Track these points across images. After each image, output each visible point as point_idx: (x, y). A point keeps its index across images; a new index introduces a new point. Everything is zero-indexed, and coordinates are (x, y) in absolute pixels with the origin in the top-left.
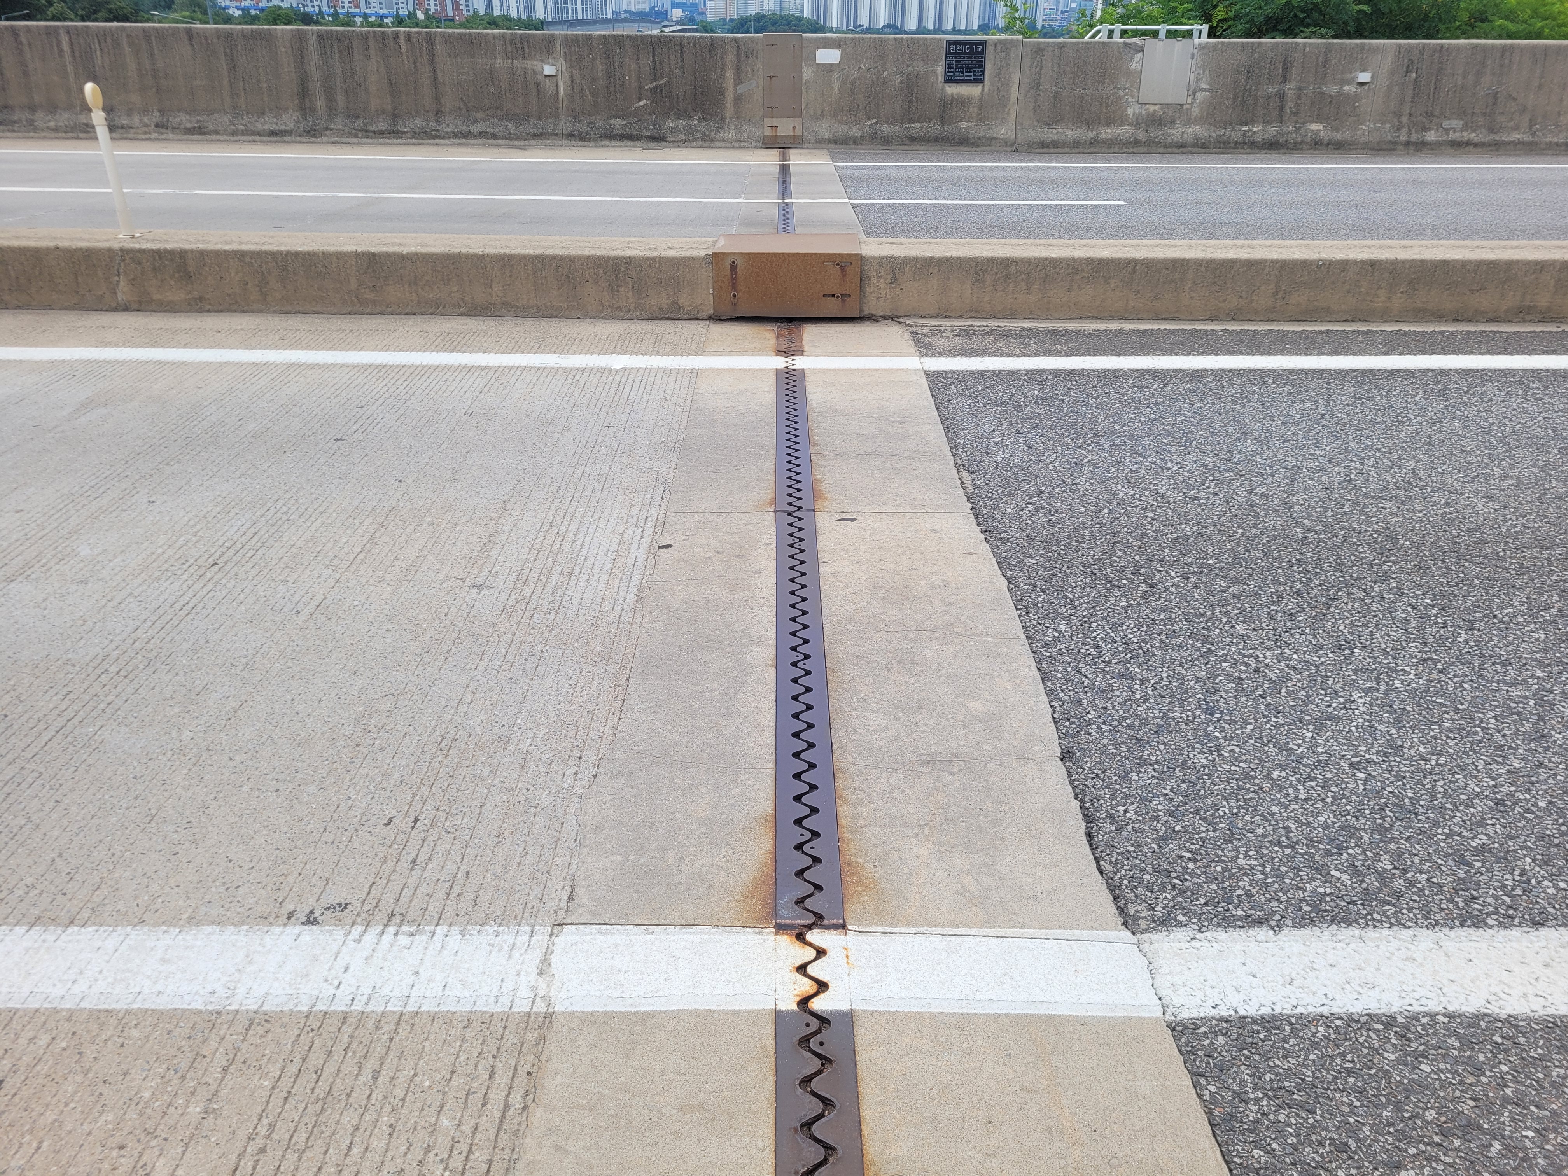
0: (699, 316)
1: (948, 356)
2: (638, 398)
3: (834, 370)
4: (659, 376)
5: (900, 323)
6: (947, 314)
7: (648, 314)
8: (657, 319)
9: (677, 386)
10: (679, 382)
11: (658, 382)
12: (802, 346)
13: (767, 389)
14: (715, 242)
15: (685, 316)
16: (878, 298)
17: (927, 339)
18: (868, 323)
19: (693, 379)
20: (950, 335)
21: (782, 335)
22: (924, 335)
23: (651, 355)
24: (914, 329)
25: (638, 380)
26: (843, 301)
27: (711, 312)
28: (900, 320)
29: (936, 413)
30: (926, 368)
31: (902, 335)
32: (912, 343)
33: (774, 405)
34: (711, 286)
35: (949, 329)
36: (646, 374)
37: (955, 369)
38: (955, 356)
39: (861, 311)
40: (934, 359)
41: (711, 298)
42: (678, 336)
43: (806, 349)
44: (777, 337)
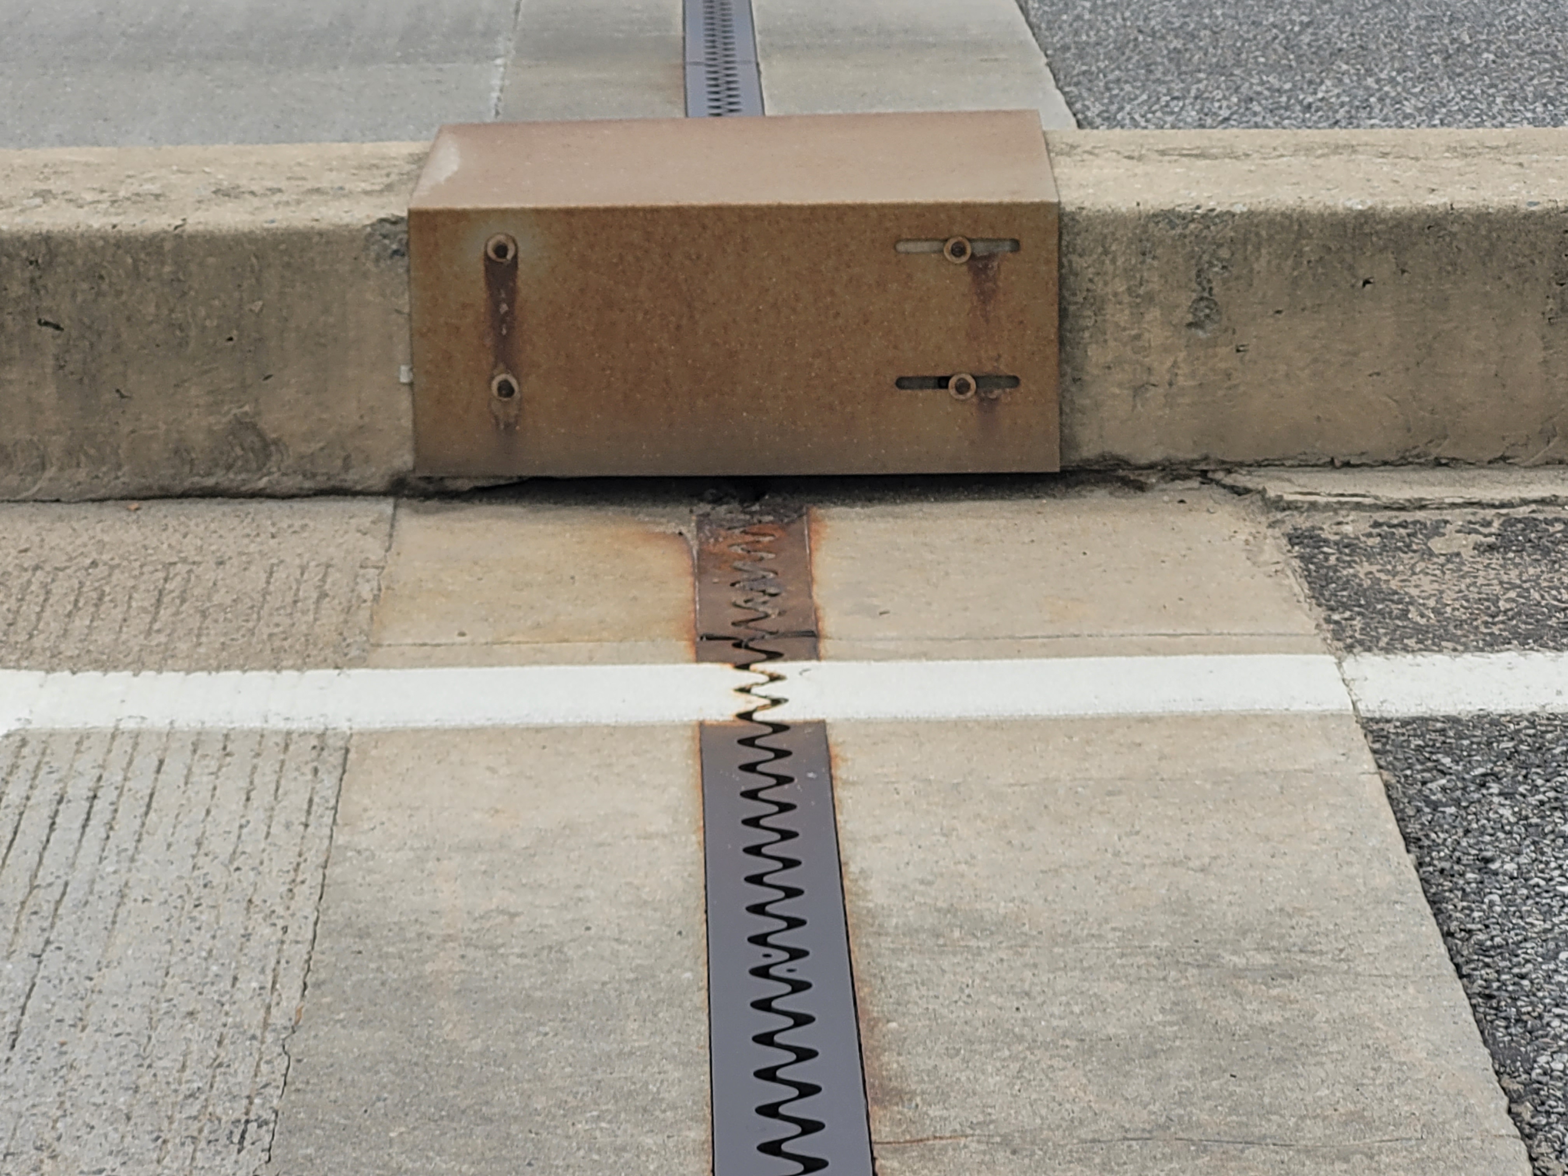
0: (351, 478)
1: (1461, 646)
2: (79, 879)
3: (960, 725)
4: (174, 769)
5: (1239, 492)
6: (1445, 451)
7: (125, 479)
8: (165, 495)
9: (256, 816)
10: (262, 797)
11: (167, 799)
12: (812, 612)
13: (662, 824)
14: (421, 160)
15: (290, 483)
16: (1138, 390)
17: (1363, 569)
18: (1099, 496)
19: (329, 780)
20: (1465, 544)
21: (721, 559)
22: (1349, 546)
23: (138, 665)
24: (1302, 522)
25: (79, 790)
26: (987, 405)
27: (404, 460)
28: (1241, 479)
29: (1431, 928)
30: (1370, 706)
31: (1252, 551)
32: (1299, 587)
33: (696, 900)
34: (401, 350)
35: (1457, 518)
36: (117, 760)
37: (1497, 706)
38: (1493, 644)
39: (1067, 443)
40: (1402, 661)
41: (404, 402)
42: (257, 575)
43: (830, 623)
44: (700, 571)
